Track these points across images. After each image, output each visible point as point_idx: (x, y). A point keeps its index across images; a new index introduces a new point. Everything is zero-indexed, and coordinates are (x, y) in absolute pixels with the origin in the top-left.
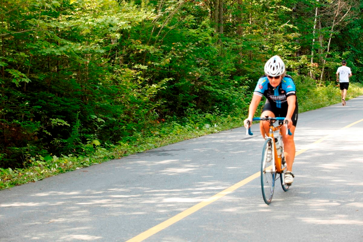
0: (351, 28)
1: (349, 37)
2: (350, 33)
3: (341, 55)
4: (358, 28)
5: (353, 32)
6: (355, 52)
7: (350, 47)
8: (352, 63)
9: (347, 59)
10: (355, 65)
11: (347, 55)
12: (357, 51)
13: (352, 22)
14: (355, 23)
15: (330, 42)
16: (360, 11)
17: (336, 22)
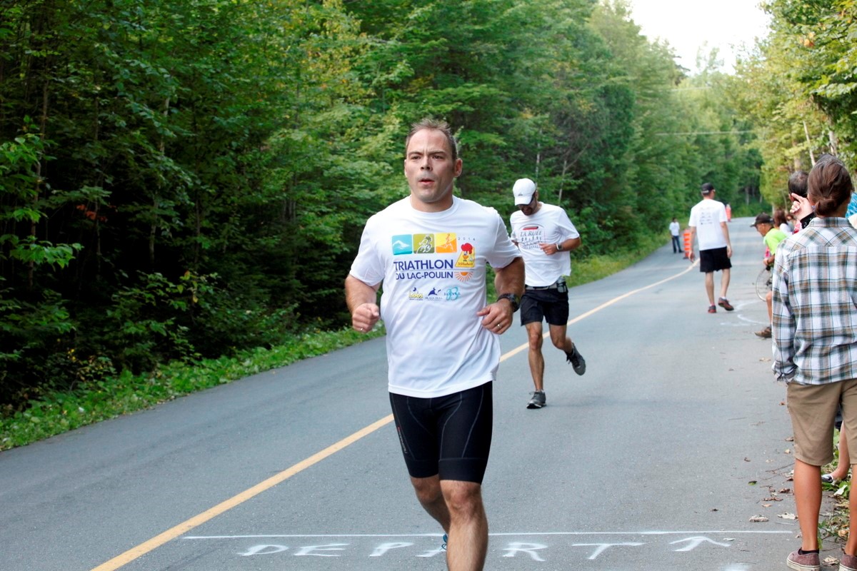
0: (591, 171)
1: (589, 185)
2: (589, 180)
3: (578, 214)
4: (602, 171)
5: (595, 177)
6: (597, 208)
7: (589, 202)
8: (596, 226)
9: (586, 219)
10: (600, 228)
11: (588, 214)
12: (601, 207)
13: (593, 162)
14: (596, 162)
15: (560, 194)
16: (602, 144)
17: (568, 162)
